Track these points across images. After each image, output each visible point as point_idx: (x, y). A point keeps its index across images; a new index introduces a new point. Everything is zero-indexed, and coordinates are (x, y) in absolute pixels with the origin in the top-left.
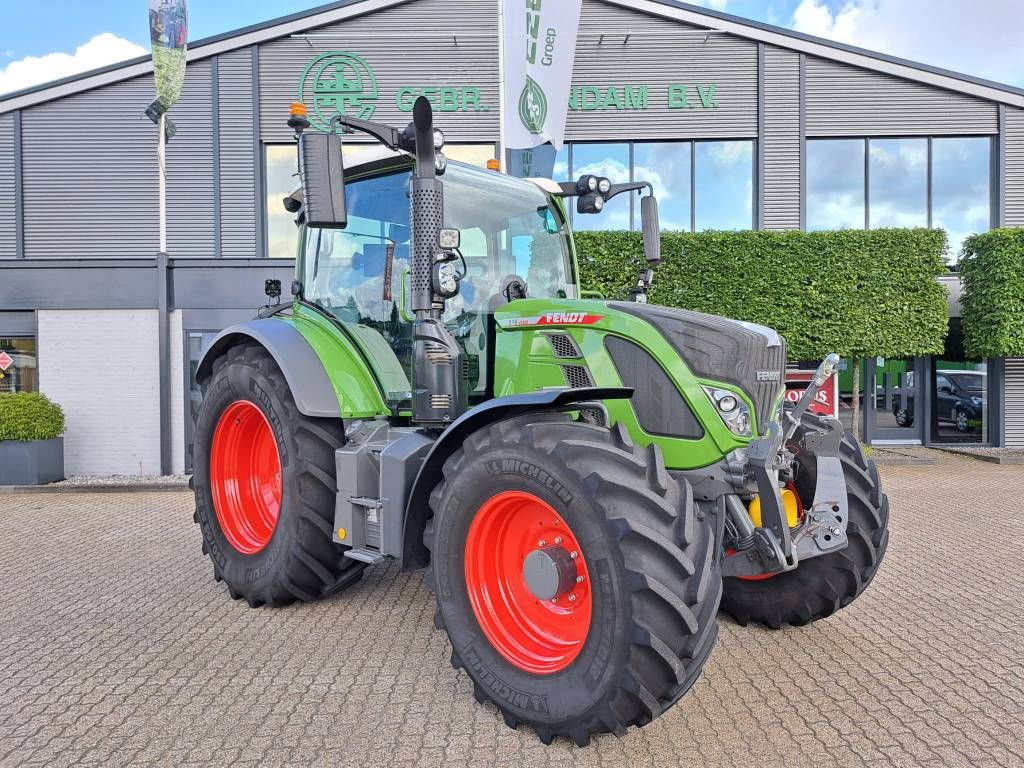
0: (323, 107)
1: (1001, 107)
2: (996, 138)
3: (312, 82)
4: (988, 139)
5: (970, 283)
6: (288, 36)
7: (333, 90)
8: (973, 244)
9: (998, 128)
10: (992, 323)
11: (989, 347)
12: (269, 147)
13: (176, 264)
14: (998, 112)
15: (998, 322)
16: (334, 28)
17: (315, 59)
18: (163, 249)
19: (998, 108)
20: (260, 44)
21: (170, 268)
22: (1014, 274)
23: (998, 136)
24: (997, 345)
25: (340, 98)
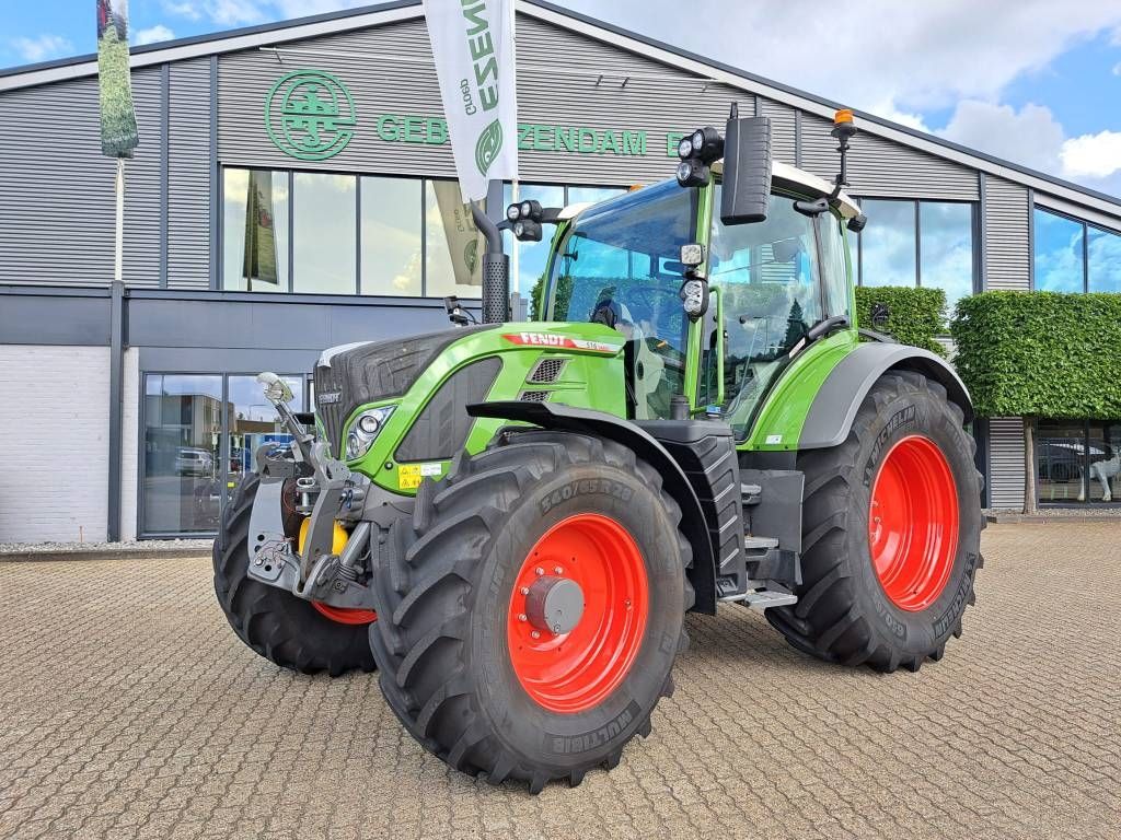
0: (292, 130)
1: (982, 175)
2: (977, 205)
3: (281, 101)
4: (969, 205)
5: (963, 344)
6: (255, 49)
7: (305, 111)
8: (965, 306)
9: (980, 195)
10: (986, 383)
11: (984, 407)
12: (227, 171)
13: (133, 294)
14: (979, 179)
15: (993, 383)
16: (306, 44)
17: (285, 77)
18: (118, 276)
19: (979, 176)
20: (221, 55)
21: (126, 299)
22: (1006, 336)
23: (979, 202)
24: (992, 405)
25: (313, 121)
